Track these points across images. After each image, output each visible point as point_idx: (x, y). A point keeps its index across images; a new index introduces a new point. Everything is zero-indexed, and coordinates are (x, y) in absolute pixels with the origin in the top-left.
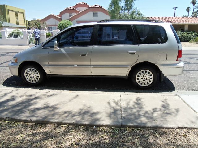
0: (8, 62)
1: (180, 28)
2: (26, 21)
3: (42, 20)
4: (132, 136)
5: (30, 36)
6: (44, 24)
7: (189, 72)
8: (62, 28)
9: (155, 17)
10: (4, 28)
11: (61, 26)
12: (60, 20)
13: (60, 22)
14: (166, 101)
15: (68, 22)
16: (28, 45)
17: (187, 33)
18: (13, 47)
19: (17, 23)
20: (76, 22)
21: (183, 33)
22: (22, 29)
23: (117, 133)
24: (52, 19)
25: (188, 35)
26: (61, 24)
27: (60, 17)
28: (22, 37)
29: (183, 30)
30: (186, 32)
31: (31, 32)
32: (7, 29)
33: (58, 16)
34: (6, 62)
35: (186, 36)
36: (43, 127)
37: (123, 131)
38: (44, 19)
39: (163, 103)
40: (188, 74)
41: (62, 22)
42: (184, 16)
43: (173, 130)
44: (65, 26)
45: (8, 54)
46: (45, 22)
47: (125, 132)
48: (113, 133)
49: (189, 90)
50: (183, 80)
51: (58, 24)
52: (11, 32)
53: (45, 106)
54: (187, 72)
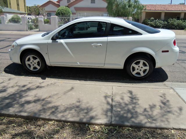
0: (4, 48)
1: (176, 15)
2: (27, 7)
3: (41, 6)
4: (122, 137)
5: (29, 22)
6: (43, 10)
7: (185, 62)
8: (60, 14)
9: (152, 4)
10: (5, 13)
11: (59, 13)
12: (58, 6)
13: (58, 9)
14: (165, 96)
15: (66, 8)
16: (27, 31)
17: (183, 21)
18: (12, 33)
19: (18, 9)
20: (74, 8)
21: (179, 21)
22: (21, 15)
23: (106, 133)
24: (51, 5)
25: (183, 23)
26: (59, 10)
27: (58, 4)
28: (21, 22)
29: (178, 18)
30: (181, 20)
31: (30, 18)
32: (7, 14)
33: (57, 2)
34: (2, 48)
35: (181, 24)
36: (28, 122)
37: (113, 131)
38: (43, 5)
39: (162, 99)
40: (183, 64)
41: (60, 8)
42: (180, 4)
43: (167, 131)
44: (63, 13)
45: (6, 40)
46: (44, 8)
47: (115, 133)
48: (102, 133)
49: (184, 82)
50: (178, 70)
51: (57, 10)
52: (11, 18)
53: (36, 98)
54: (182, 62)
